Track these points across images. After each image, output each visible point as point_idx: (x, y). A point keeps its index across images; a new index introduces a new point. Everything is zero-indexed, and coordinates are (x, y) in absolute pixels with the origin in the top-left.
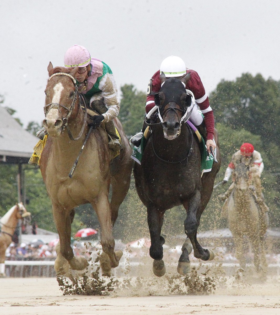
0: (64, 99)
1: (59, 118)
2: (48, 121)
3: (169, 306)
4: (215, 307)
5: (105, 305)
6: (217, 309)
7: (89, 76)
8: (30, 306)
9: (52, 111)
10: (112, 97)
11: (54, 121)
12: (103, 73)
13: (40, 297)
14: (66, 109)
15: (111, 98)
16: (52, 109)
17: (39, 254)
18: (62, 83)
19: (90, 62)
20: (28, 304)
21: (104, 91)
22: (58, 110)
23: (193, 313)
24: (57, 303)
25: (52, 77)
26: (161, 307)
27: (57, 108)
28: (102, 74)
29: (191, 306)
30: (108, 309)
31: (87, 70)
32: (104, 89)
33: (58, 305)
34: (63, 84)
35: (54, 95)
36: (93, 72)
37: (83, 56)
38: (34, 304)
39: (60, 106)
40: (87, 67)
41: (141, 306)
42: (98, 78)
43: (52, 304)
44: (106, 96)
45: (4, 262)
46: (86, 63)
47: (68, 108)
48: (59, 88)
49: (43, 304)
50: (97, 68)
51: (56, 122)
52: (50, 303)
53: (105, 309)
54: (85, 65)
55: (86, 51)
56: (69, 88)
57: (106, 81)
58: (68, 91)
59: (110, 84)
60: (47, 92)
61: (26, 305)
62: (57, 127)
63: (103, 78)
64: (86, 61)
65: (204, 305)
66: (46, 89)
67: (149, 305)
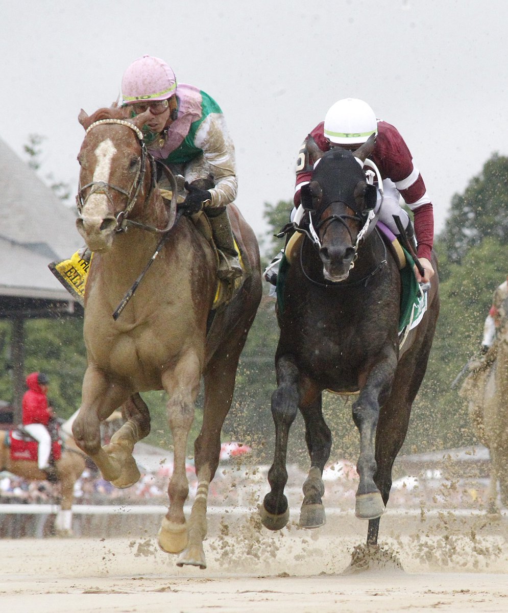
0: (118, 174)
1: (109, 214)
2: (86, 221)
3: (390, 593)
4: (481, 594)
5: (267, 591)
6: (484, 598)
7: (173, 120)
8: (120, 593)
9: (95, 199)
10: (224, 161)
11: (98, 219)
12: (203, 114)
13: (140, 575)
14: (122, 193)
15: (223, 163)
16: (95, 194)
17: (138, 492)
18: (113, 139)
19: (175, 90)
20: (116, 589)
21: (206, 151)
22: (105, 197)
23: (438, 606)
24: (173, 587)
25: (91, 129)
26: (376, 595)
27: (105, 193)
28: (201, 116)
29: (433, 593)
30: (272, 600)
31: (169, 106)
32: (207, 147)
33: (175, 591)
34: (115, 142)
35: (97, 166)
36: (182, 112)
37: (160, 78)
38: (128, 590)
39: (110, 188)
40: (169, 99)
41: (336, 594)
42: (192, 124)
43: (163, 590)
44: (212, 159)
45: (70, 508)
46: (166, 93)
47: (126, 191)
48: (106, 151)
49: (147, 589)
50: (189, 103)
51: (103, 223)
52: (159, 587)
53: (267, 599)
54: (165, 95)
55: (167, 68)
56: (127, 151)
57: (210, 129)
58: (125, 157)
59: (219, 135)
60: (82, 160)
61: (114, 591)
62: (104, 232)
63: (202, 124)
64: (167, 89)
65: (458, 592)
66: (79, 154)
67: (352, 591)
